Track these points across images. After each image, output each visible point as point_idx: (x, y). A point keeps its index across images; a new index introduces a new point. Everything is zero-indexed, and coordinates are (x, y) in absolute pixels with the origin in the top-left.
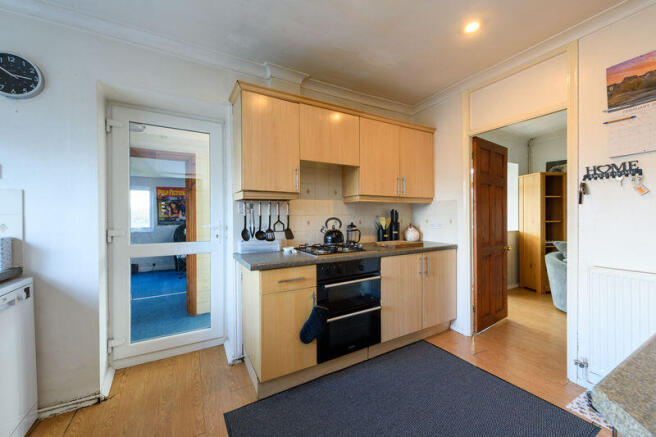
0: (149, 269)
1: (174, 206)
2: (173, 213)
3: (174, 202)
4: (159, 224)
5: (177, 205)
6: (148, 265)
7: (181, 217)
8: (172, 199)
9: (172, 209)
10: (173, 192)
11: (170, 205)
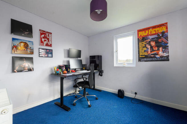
0: (132, 96)
1: (153, 44)
2: (152, 50)
3: (153, 40)
4: (140, 59)
5: (157, 42)
6: (132, 92)
7: (161, 53)
8: (151, 37)
9: (152, 47)
10: (153, 31)
11: (149, 43)
